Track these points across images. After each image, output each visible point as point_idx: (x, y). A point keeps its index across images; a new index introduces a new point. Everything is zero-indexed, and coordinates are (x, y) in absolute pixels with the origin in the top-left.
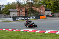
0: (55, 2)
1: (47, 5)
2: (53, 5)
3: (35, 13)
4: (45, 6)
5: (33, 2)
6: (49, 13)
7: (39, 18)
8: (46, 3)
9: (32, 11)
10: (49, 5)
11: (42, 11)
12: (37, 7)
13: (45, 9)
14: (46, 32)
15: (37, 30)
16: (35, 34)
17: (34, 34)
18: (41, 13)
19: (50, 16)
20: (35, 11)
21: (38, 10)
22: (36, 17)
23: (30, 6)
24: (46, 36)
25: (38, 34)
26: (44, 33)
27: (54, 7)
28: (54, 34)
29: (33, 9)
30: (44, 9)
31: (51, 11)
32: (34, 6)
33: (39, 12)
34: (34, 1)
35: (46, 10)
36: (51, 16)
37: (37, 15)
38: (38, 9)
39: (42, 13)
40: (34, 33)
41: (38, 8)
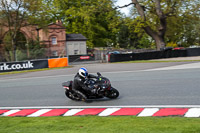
0: (97, 14)
1: (71, 21)
2: (91, 21)
3: (31, 48)
4: (66, 24)
5: (21, 9)
6: (80, 47)
7: (47, 66)
8: (69, 16)
9: (20, 40)
10: (79, 21)
11: (55, 43)
12: (37, 27)
13: (67, 36)
14: (68, 114)
15: (37, 110)
16: (31, 124)
17: (26, 125)
18: (52, 49)
19: (83, 60)
20: (32, 42)
21: (41, 39)
22: (35, 63)
23: (11, 24)
24: (68, 128)
25: (41, 123)
26: (61, 115)
27: (96, 30)
28: (93, 119)
29: (23, 34)
30: (62, 35)
31: (85, 43)
32: (26, 25)
33: (47, 45)
34: (28, 8)
35: (69, 38)
36: (87, 60)
37: (39, 55)
38: (42, 36)
39: (57, 48)
41: (41, 31)
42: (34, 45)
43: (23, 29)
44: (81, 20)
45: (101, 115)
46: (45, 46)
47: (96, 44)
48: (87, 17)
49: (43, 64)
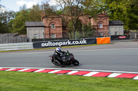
1: (113, 11)
2: (128, 11)
3: (85, 31)
4: (109, 14)
5: (80, 5)
7: (95, 43)
8: (111, 8)
9: (78, 25)
10: (119, 11)
11: (101, 27)
12: (90, 16)
13: (110, 22)
14: (110, 76)
15: (90, 72)
16: (85, 81)
17: (83, 81)
18: (99, 31)
19: (121, 39)
20: (86, 26)
21: (92, 25)
22: (87, 41)
23: (73, 15)
24: (111, 86)
25: (92, 81)
26: (106, 77)
29: (80, 21)
30: (106, 22)
31: (122, 27)
32: (82, 15)
33: (96, 28)
35: (111, 24)
36: (124, 39)
37: (90, 35)
38: (92, 22)
39: (103, 31)
40: (82, 78)
41: (92, 19)
42: (87, 28)
43: (81, 18)
44: (120, 11)
45: (135, 78)
46: (95, 29)
47: (131, 27)
48: (125, 8)
49: (93, 41)
